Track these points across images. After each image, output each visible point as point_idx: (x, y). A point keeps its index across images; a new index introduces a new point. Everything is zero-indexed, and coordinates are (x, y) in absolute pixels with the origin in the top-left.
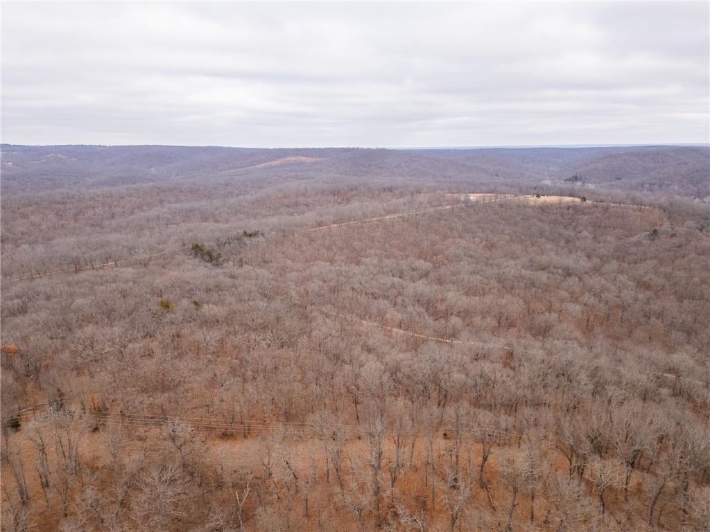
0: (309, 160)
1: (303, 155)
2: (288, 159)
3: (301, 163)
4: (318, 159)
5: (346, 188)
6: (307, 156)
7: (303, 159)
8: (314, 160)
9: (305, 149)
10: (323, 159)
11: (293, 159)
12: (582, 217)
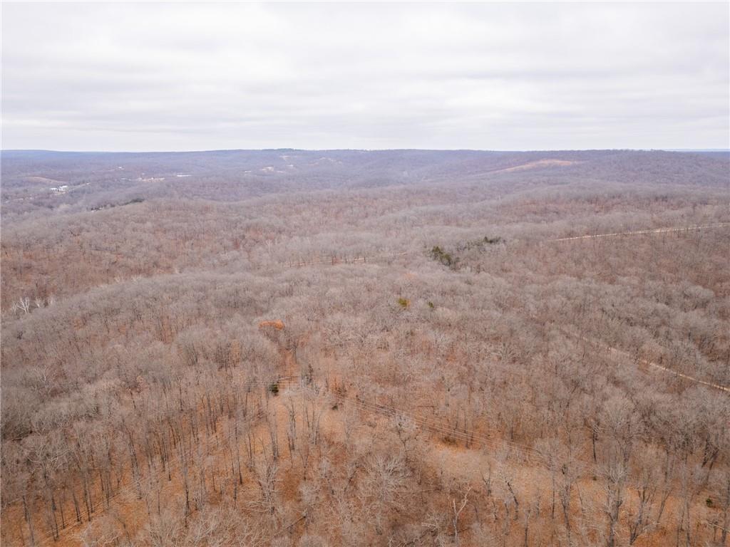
0: (566, 163)
1: (558, 158)
2: (541, 162)
3: (556, 167)
4: (576, 163)
5: (606, 195)
6: (563, 159)
7: (558, 162)
8: (571, 163)
9: (562, 152)
10: (581, 162)
11: (546, 162)
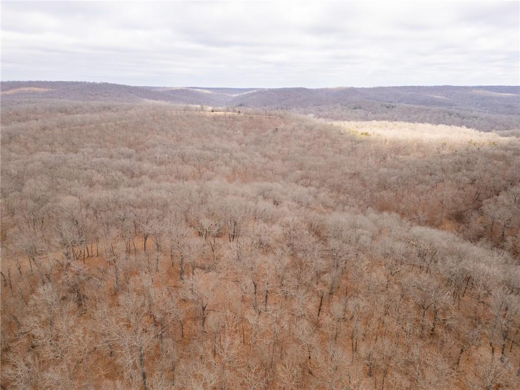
0: (42, 90)
1: (36, 86)
2: (22, 89)
4: (50, 89)
6: (39, 87)
7: (36, 89)
8: (46, 90)
9: (37, 82)
10: (54, 90)
11: (26, 89)
12: (238, 122)
